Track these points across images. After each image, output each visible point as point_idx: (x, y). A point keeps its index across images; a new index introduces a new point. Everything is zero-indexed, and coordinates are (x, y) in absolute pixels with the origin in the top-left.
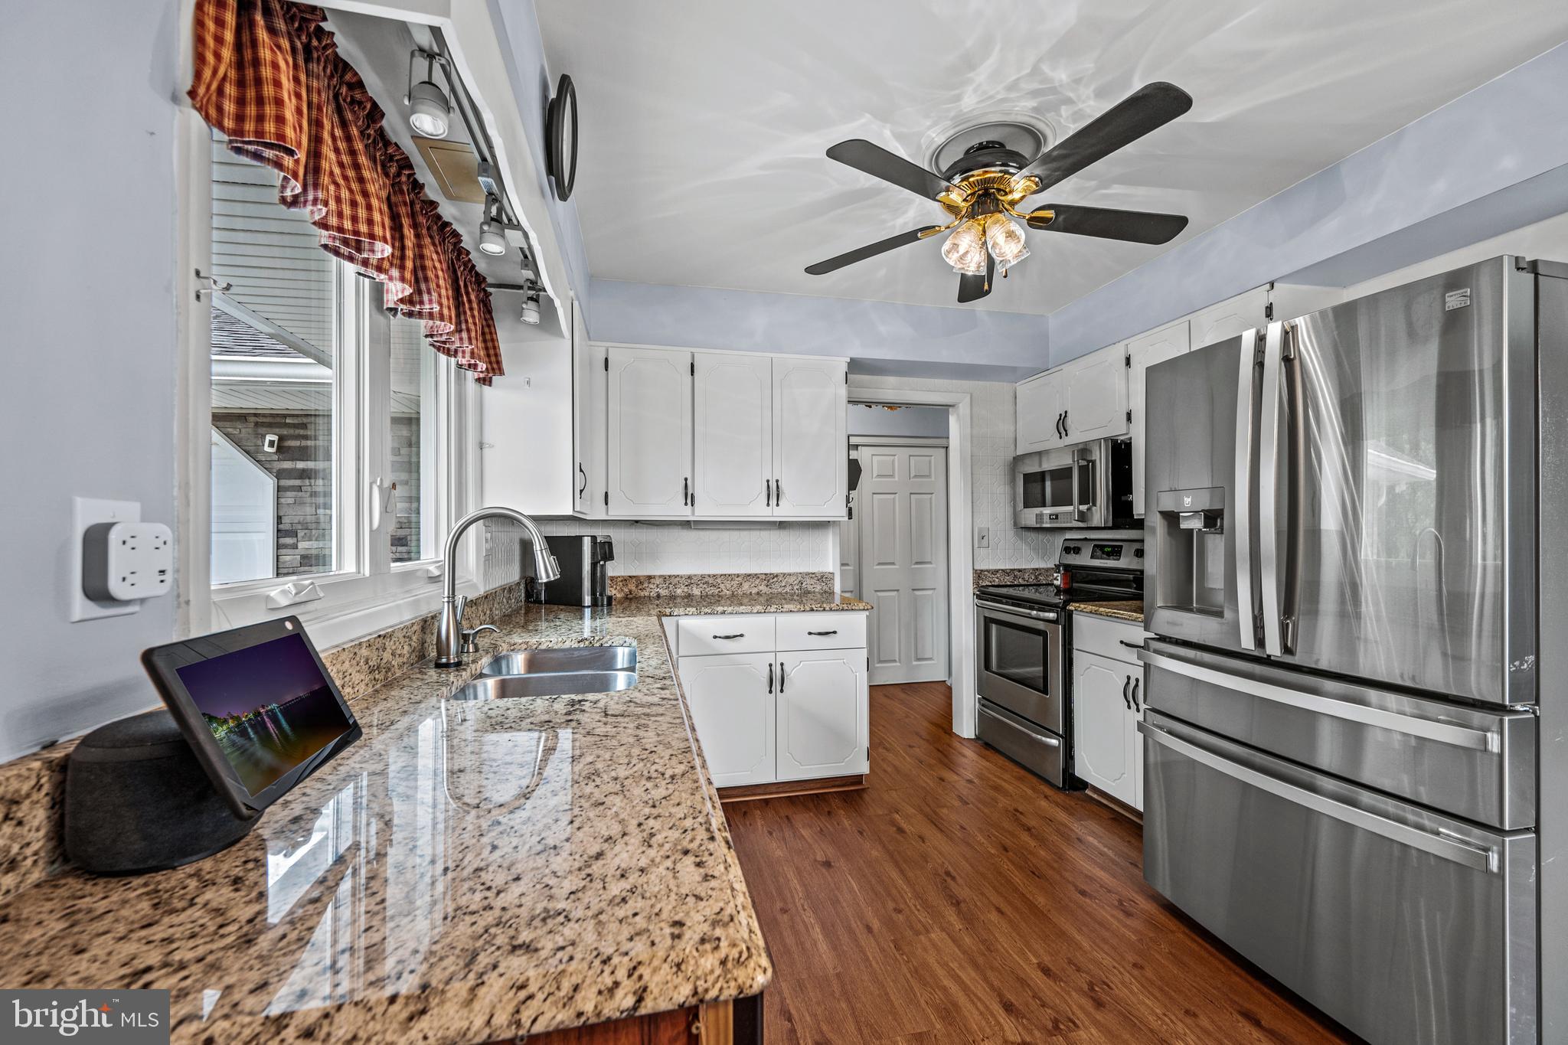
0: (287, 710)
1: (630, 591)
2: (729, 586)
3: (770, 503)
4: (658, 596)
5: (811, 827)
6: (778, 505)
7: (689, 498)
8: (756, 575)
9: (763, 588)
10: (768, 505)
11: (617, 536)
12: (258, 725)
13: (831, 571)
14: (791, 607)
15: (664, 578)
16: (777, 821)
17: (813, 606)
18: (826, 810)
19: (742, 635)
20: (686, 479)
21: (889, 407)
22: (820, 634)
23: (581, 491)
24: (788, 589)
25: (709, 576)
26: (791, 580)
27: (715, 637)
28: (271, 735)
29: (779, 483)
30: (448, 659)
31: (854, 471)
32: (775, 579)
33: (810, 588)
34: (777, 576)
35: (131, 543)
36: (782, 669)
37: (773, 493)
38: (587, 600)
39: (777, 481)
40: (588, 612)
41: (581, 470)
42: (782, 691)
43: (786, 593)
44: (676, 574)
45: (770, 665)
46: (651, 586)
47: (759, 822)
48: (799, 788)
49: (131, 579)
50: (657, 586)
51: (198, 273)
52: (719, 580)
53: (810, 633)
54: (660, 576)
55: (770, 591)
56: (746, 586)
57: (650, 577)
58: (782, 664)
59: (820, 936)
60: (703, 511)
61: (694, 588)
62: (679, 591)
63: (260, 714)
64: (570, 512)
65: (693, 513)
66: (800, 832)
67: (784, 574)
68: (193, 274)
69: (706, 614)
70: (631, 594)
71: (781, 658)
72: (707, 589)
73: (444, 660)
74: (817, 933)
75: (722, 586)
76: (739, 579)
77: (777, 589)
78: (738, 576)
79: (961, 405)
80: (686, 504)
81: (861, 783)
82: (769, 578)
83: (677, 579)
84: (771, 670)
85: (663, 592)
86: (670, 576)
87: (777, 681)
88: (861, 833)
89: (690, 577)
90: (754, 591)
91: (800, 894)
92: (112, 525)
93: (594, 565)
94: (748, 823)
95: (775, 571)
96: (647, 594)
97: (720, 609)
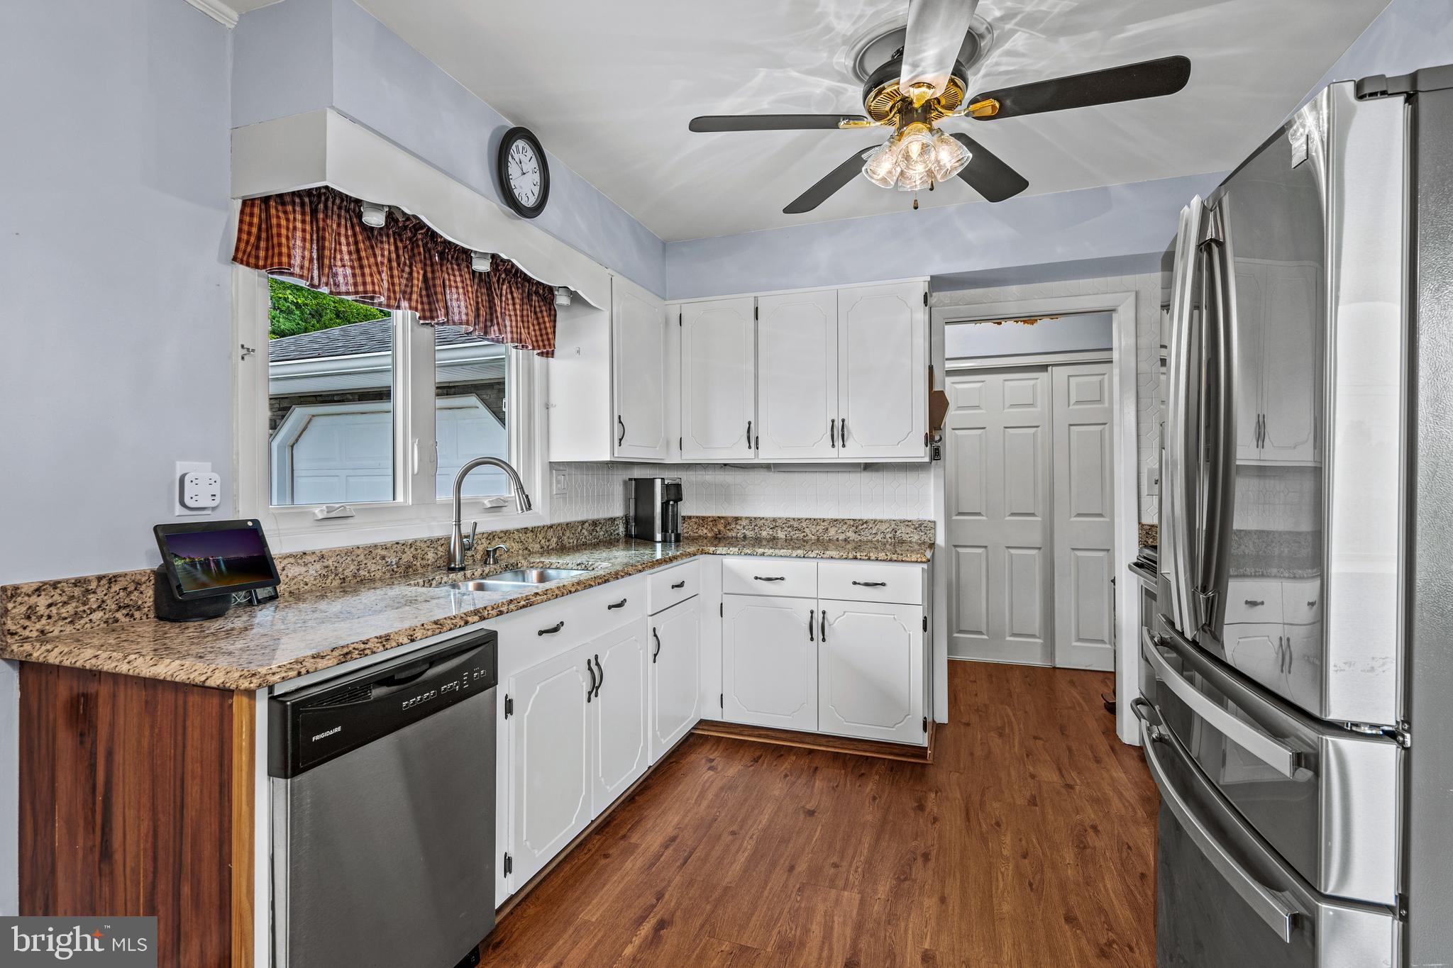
0: (227, 562)
1: (719, 531)
2: (814, 531)
3: (836, 444)
4: (745, 537)
5: (829, 780)
6: (844, 446)
7: (752, 440)
8: (843, 520)
9: (851, 534)
10: (833, 446)
11: (686, 478)
12: (205, 565)
13: (932, 518)
14: (834, 553)
15: (750, 520)
16: (803, 770)
17: (858, 555)
18: (863, 771)
19: (782, 579)
20: (750, 423)
21: (1025, 322)
22: (867, 584)
23: (621, 440)
24: (879, 537)
25: (794, 519)
26: (883, 527)
27: (756, 578)
28: (211, 570)
29: (846, 423)
30: (455, 565)
31: (938, 405)
32: (865, 526)
33: (905, 537)
34: (866, 522)
35: (195, 481)
36: (824, 618)
37: (839, 433)
38: (659, 537)
39: (843, 421)
40: (659, 546)
41: (620, 422)
42: (824, 640)
43: (878, 541)
44: (762, 516)
45: (812, 612)
46: (738, 527)
47: (787, 765)
48: (852, 747)
49: (195, 498)
50: (744, 527)
51: (243, 346)
52: (804, 525)
53: (855, 583)
54: (746, 518)
55: (859, 538)
56: (832, 532)
57: (737, 519)
58: (824, 613)
59: (743, 860)
60: (767, 454)
61: (779, 531)
62: (764, 534)
63: (208, 559)
64: (607, 458)
65: (757, 456)
66: (814, 783)
67: (875, 521)
68: (240, 347)
69: (746, 554)
70: (720, 534)
71: (824, 605)
72: (791, 534)
73: (453, 565)
74: (742, 858)
75: (807, 530)
76: (825, 524)
77: (867, 535)
78: (824, 521)
79: (1119, 308)
80: (750, 447)
81: (925, 757)
82: (858, 525)
83: (763, 521)
84: (812, 617)
85: (750, 534)
86: (755, 518)
87: (818, 629)
88: (874, 798)
89: (774, 520)
90: (842, 537)
91: (760, 826)
92: (186, 474)
93: (665, 505)
94: (774, 764)
95: (865, 517)
96: (734, 535)
97: (760, 551)
